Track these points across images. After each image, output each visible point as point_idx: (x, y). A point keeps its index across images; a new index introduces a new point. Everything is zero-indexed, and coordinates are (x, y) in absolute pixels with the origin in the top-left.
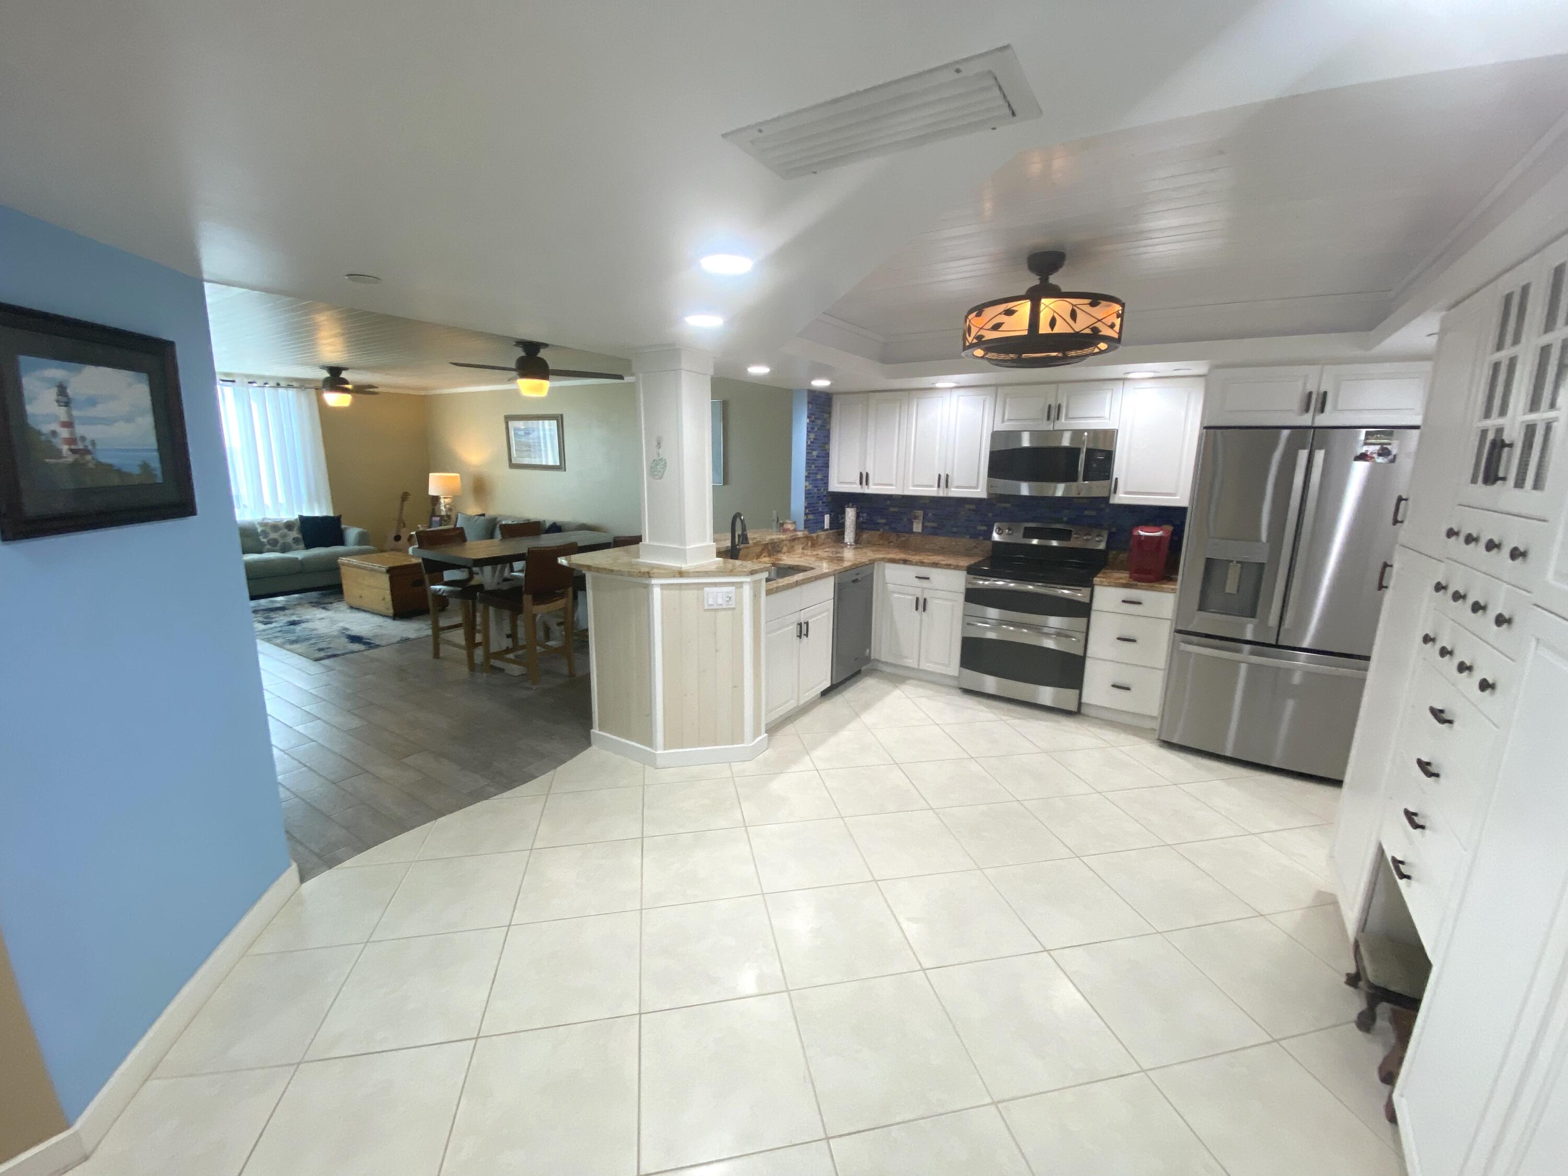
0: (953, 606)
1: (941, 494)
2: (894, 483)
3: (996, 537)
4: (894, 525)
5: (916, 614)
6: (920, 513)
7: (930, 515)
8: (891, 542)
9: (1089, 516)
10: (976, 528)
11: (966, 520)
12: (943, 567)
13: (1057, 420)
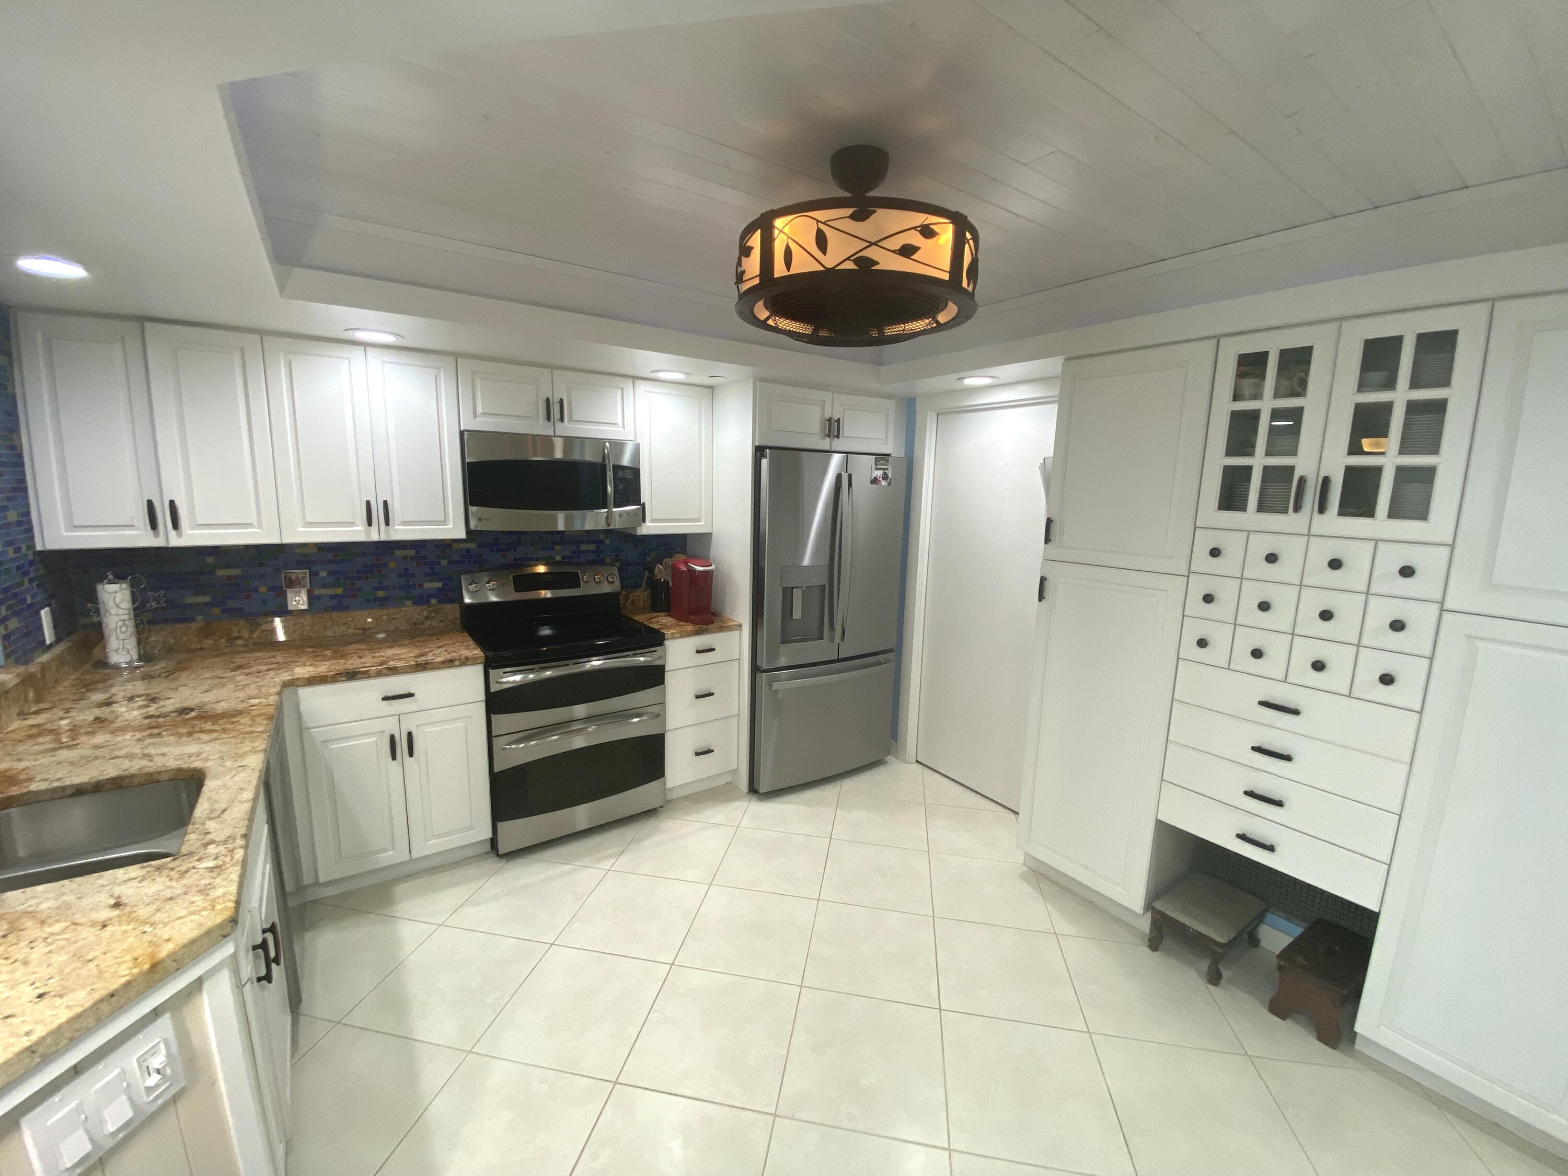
1: (375, 537)
2: (254, 520)
3: (470, 597)
6: (301, 573)
7: (323, 574)
9: (588, 551)
10: (421, 586)
11: (400, 576)
12: (438, 668)
13: (560, 422)
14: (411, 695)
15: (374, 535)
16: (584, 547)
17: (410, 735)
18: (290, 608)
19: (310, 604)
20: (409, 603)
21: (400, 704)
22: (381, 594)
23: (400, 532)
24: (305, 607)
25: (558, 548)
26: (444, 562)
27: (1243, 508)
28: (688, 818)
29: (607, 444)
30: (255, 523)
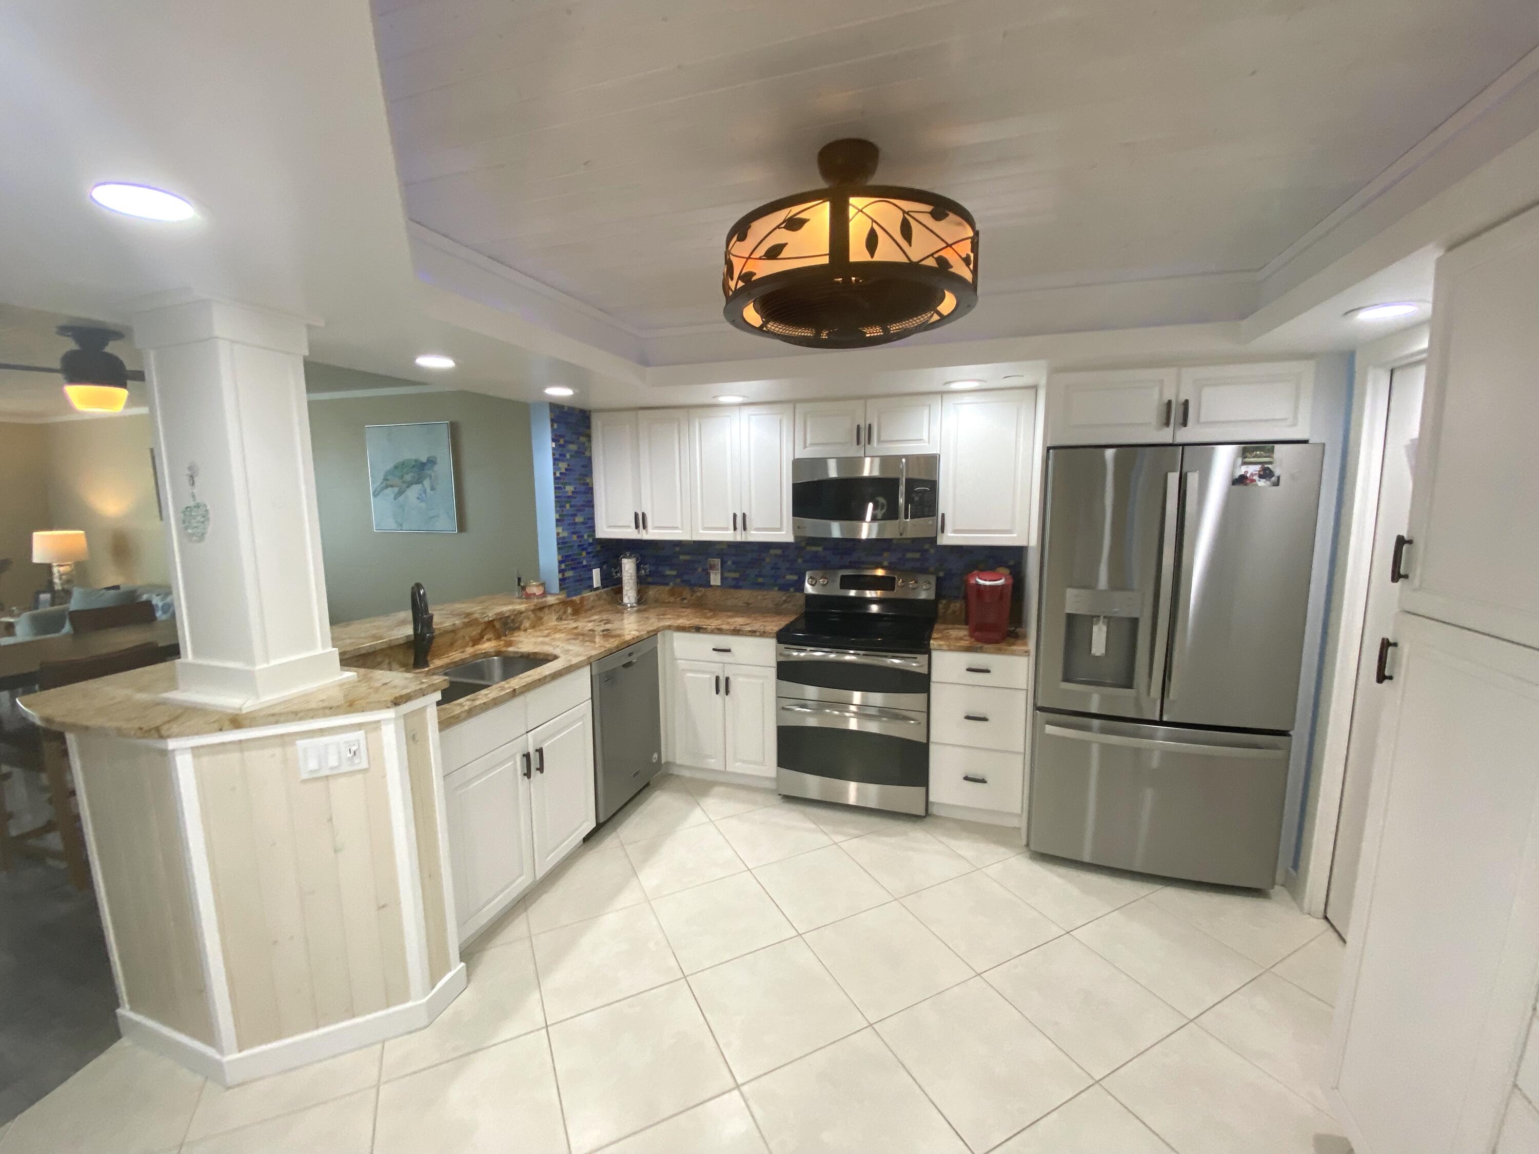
0: (763, 684)
1: (739, 539)
2: (679, 524)
3: (809, 589)
4: (686, 577)
5: (718, 699)
6: (718, 562)
7: (729, 563)
8: (685, 599)
9: (913, 559)
10: (784, 577)
11: (772, 568)
12: (746, 635)
13: (869, 444)
14: (728, 651)
15: (739, 537)
16: (909, 555)
17: (727, 679)
18: (712, 583)
19: (722, 582)
20: (776, 588)
21: (724, 657)
22: (760, 580)
23: (755, 536)
24: (719, 584)
25: (886, 554)
26: (800, 561)
29: (904, 460)
30: (680, 527)
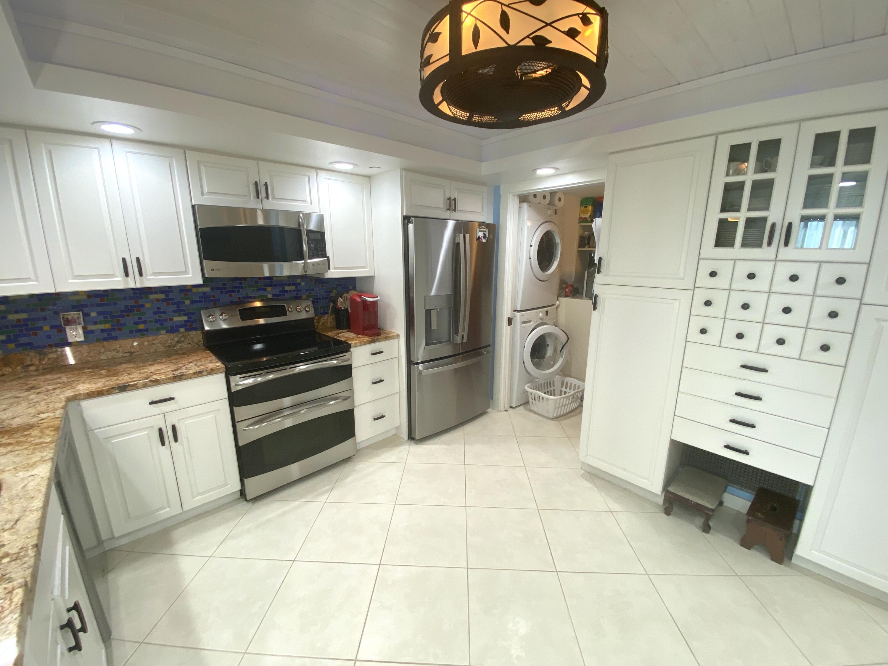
5: (165, 450)
6: (76, 315)
9: (290, 291)
10: (171, 319)
12: (191, 378)
13: (266, 199)
14: (172, 399)
15: (131, 283)
16: (287, 288)
17: (174, 428)
18: (70, 340)
19: (85, 337)
20: (163, 332)
21: (164, 407)
22: (141, 327)
23: (152, 281)
24: (82, 339)
25: (269, 289)
26: (187, 302)
27: (732, 245)
28: (371, 460)
29: (301, 215)
